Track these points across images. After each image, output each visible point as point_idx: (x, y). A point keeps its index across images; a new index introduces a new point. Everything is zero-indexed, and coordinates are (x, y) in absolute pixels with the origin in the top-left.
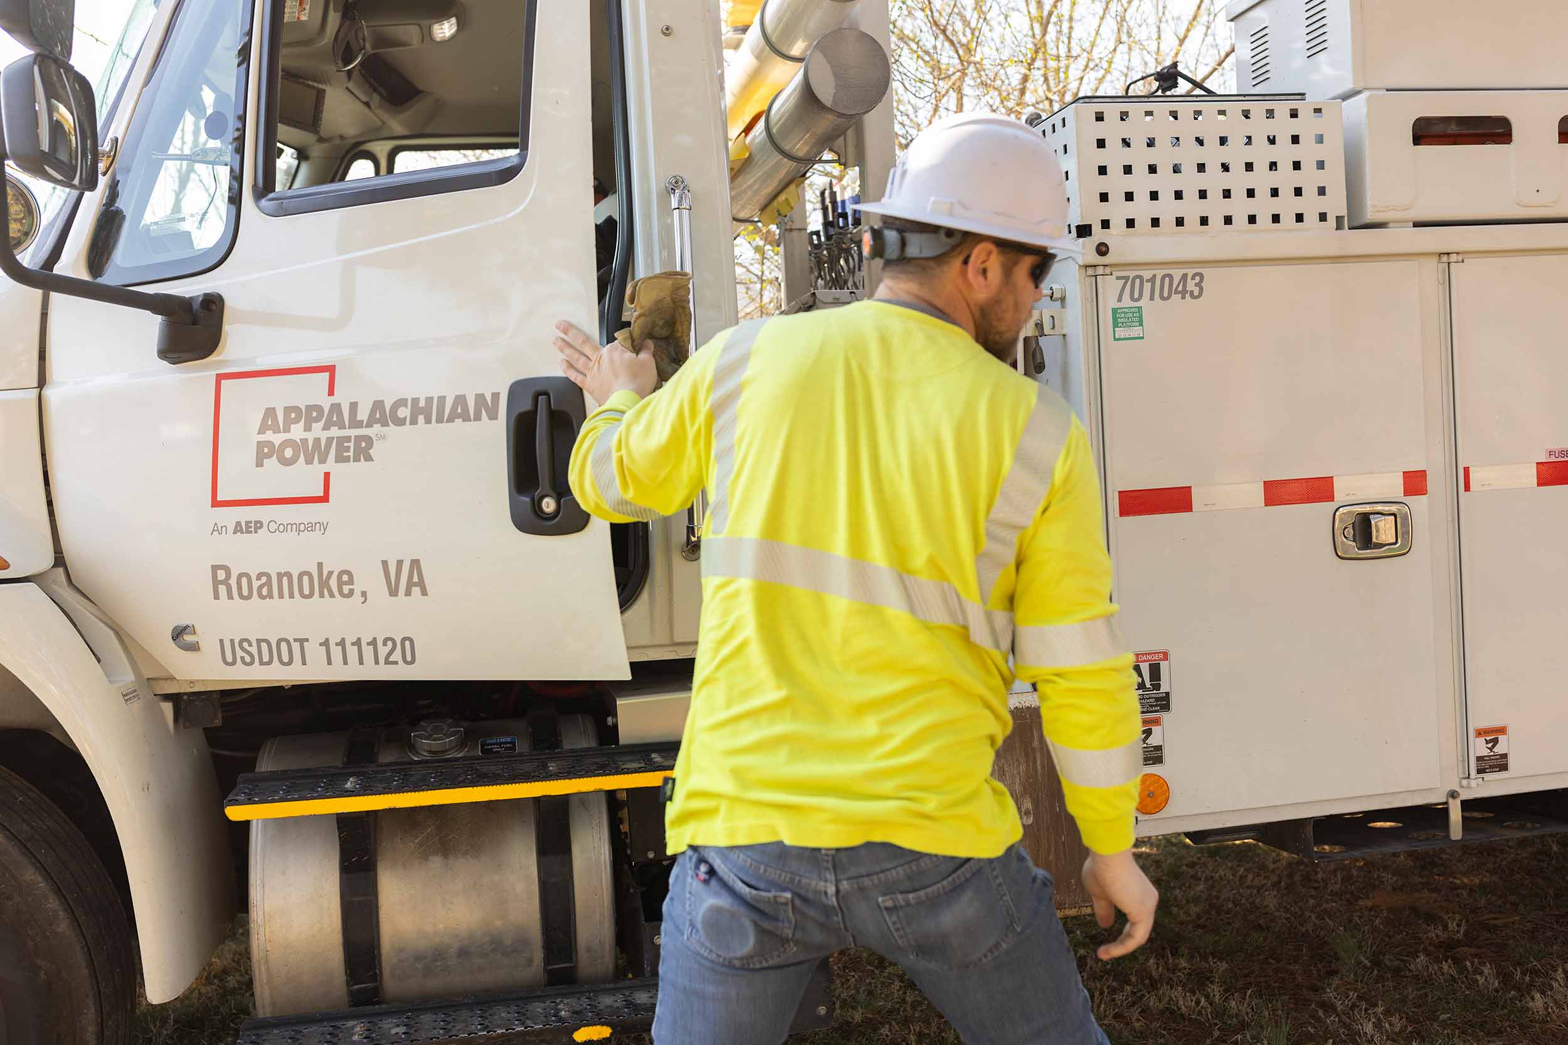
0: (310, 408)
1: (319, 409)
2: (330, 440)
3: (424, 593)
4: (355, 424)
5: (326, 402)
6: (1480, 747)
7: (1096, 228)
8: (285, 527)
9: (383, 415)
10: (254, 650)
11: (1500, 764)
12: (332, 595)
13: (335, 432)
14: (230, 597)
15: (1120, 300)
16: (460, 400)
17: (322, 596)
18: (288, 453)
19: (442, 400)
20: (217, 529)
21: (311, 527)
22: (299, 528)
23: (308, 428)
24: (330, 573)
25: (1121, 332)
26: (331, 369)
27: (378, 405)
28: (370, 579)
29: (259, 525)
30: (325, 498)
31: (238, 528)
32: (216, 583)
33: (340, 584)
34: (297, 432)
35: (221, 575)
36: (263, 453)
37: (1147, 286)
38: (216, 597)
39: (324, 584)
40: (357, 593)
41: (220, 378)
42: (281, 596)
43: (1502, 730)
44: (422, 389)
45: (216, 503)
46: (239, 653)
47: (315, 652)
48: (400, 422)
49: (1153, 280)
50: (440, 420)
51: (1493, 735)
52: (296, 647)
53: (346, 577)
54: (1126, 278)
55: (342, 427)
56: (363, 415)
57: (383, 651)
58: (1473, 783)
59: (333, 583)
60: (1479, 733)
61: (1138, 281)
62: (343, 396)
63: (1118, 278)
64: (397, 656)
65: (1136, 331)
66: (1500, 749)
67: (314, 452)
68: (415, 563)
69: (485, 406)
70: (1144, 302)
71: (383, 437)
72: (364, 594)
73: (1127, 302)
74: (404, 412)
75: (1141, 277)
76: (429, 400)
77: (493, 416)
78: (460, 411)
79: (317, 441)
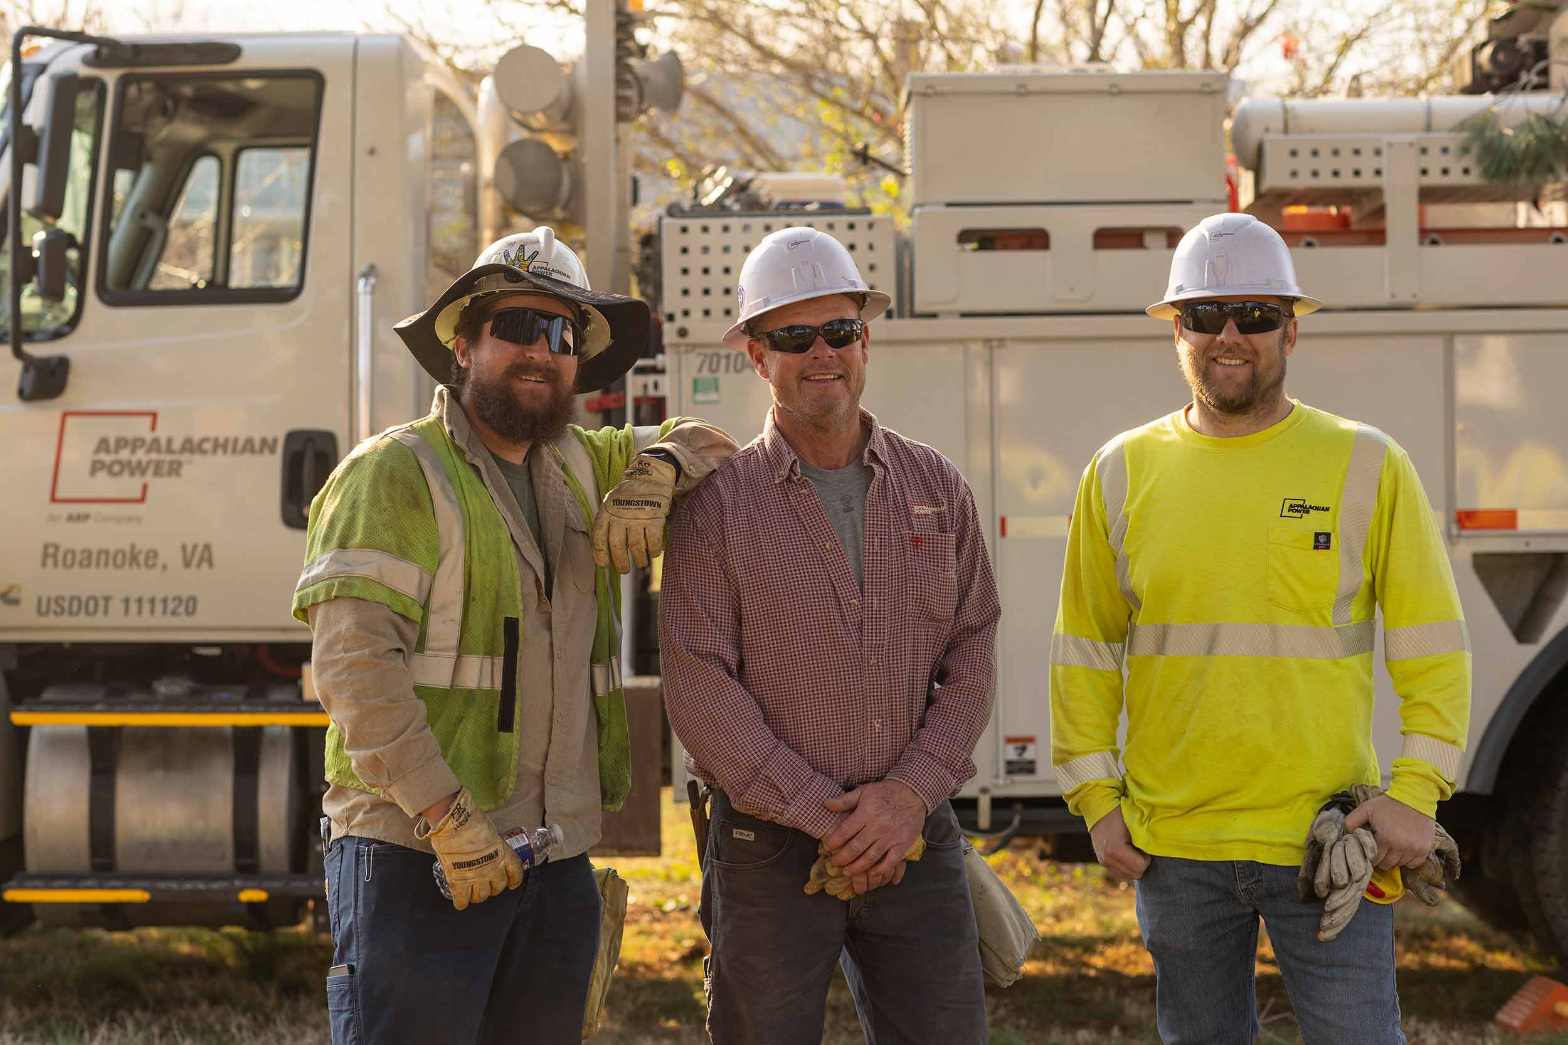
0: (135, 440)
1: (143, 441)
2: (149, 463)
3: (211, 565)
4: (169, 450)
5: (148, 436)
6: (1011, 753)
7: (679, 317)
8: (108, 519)
9: (191, 446)
10: (66, 605)
11: (1029, 768)
12: (138, 565)
13: (154, 456)
14: (55, 564)
15: (700, 370)
16: (250, 441)
17: (131, 565)
18: (116, 468)
19: (236, 441)
20: (53, 518)
21: (129, 519)
22: (119, 520)
23: (133, 451)
24: (140, 552)
25: (700, 397)
26: (154, 415)
27: (188, 441)
28: (170, 555)
29: (87, 517)
30: (142, 500)
31: (70, 518)
32: (46, 555)
33: (147, 558)
34: (124, 455)
35: (51, 550)
36: (96, 467)
37: (723, 362)
38: (44, 564)
39: (134, 559)
40: (159, 566)
41: (65, 415)
42: (98, 565)
43: (1031, 740)
44: (222, 432)
45: (54, 499)
46: (53, 606)
47: (117, 607)
48: (204, 452)
49: (728, 357)
50: (234, 451)
51: (1022, 743)
52: (102, 603)
53: (153, 555)
54: (705, 355)
55: (159, 451)
56: (177, 445)
57: (171, 606)
58: (1001, 782)
59: (142, 558)
60: (1009, 740)
61: (715, 359)
62: (162, 433)
63: (699, 354)
64: (182, 609)
65: (713, 396)
66: (1028, 755)
67: (137, 469)
68: (207, 547)
69: (267, 445)
70: (721, 374)
71: (190, 462)
72: (164, 567)
73: (705, 373)
74: (207, 446)
75: (718, 355)
76: (226, 440)
77: (272, 450)
78: (249, 447)
79: (139, 463)
